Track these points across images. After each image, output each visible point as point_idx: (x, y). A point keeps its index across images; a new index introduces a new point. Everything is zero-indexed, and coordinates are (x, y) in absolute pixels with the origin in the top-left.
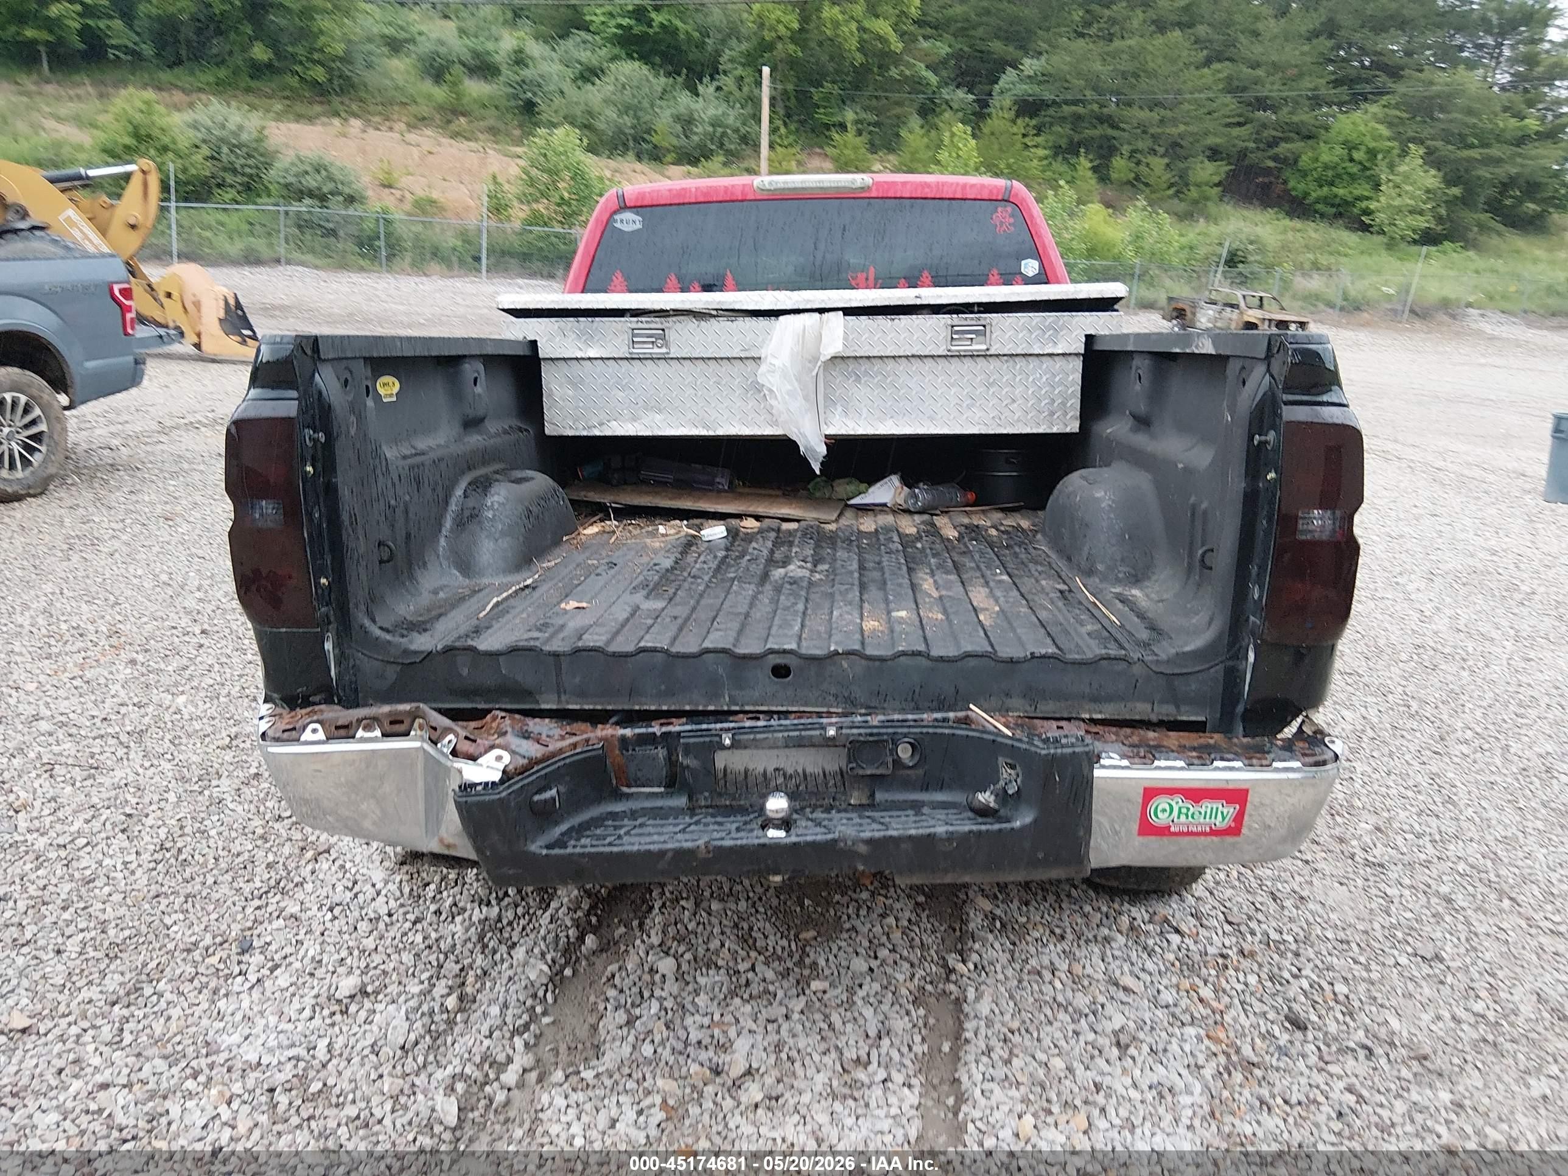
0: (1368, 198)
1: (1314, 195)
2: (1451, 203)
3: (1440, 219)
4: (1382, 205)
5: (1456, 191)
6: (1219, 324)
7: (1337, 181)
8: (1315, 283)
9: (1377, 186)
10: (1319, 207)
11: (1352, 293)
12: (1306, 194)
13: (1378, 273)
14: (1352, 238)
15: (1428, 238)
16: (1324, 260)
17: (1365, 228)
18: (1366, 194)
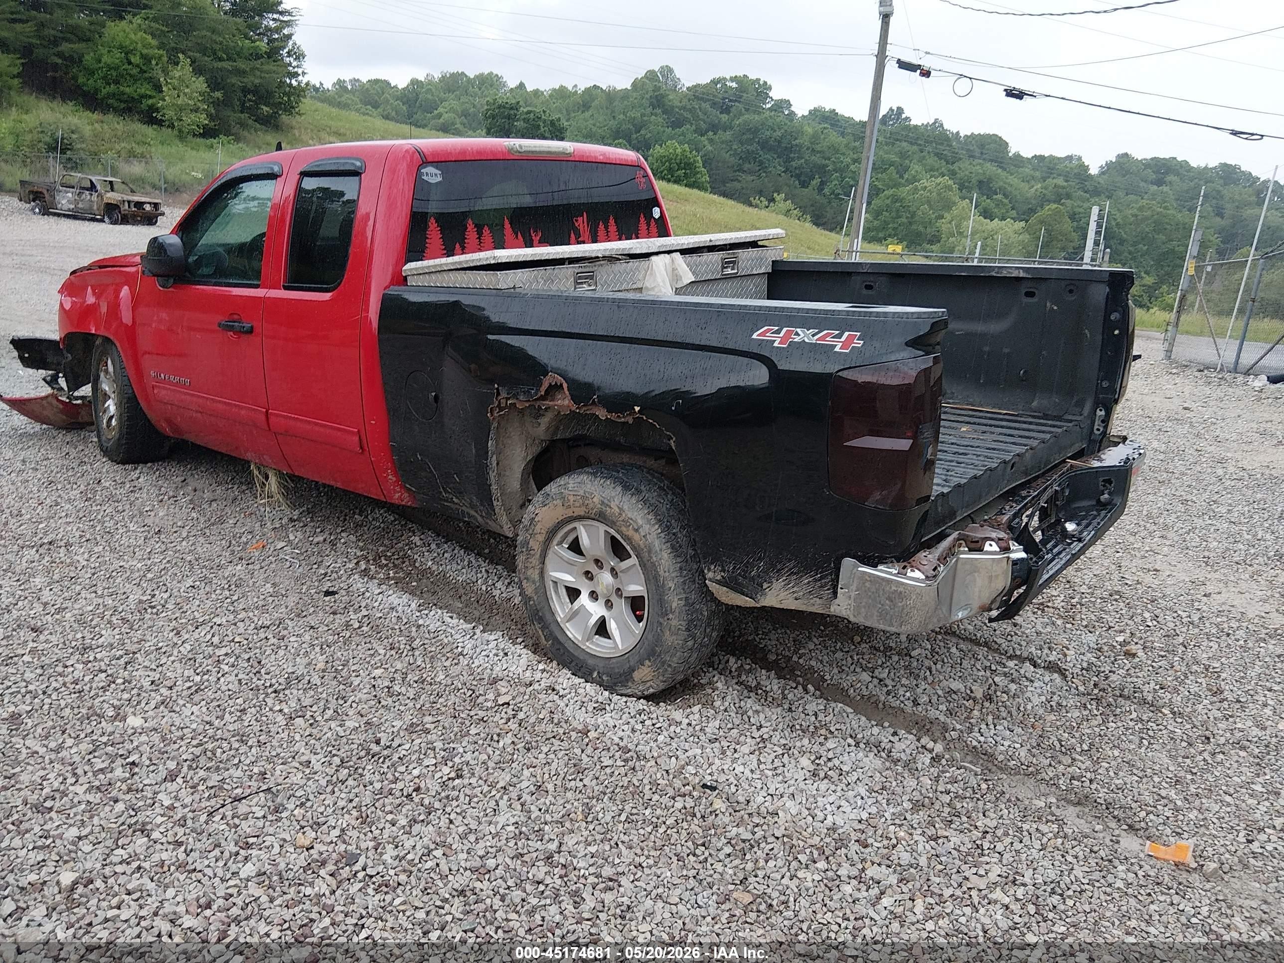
0: (150, 97)
1: (104, 91)
2: (216, 103)
3: (210, 117)
4: (168, 101)
5: (218, 94)
6: (80, 206)
7: (122, 80)
8: (137, 169)
9: (158, 88)
10: (110, 101)
11: (170, 178)
12: (97, 91)
13: (182, 160)
14: (149, 131)
15: (208, 133)
16: (139, 150)
17: (160, 123)
18: (148, 93)
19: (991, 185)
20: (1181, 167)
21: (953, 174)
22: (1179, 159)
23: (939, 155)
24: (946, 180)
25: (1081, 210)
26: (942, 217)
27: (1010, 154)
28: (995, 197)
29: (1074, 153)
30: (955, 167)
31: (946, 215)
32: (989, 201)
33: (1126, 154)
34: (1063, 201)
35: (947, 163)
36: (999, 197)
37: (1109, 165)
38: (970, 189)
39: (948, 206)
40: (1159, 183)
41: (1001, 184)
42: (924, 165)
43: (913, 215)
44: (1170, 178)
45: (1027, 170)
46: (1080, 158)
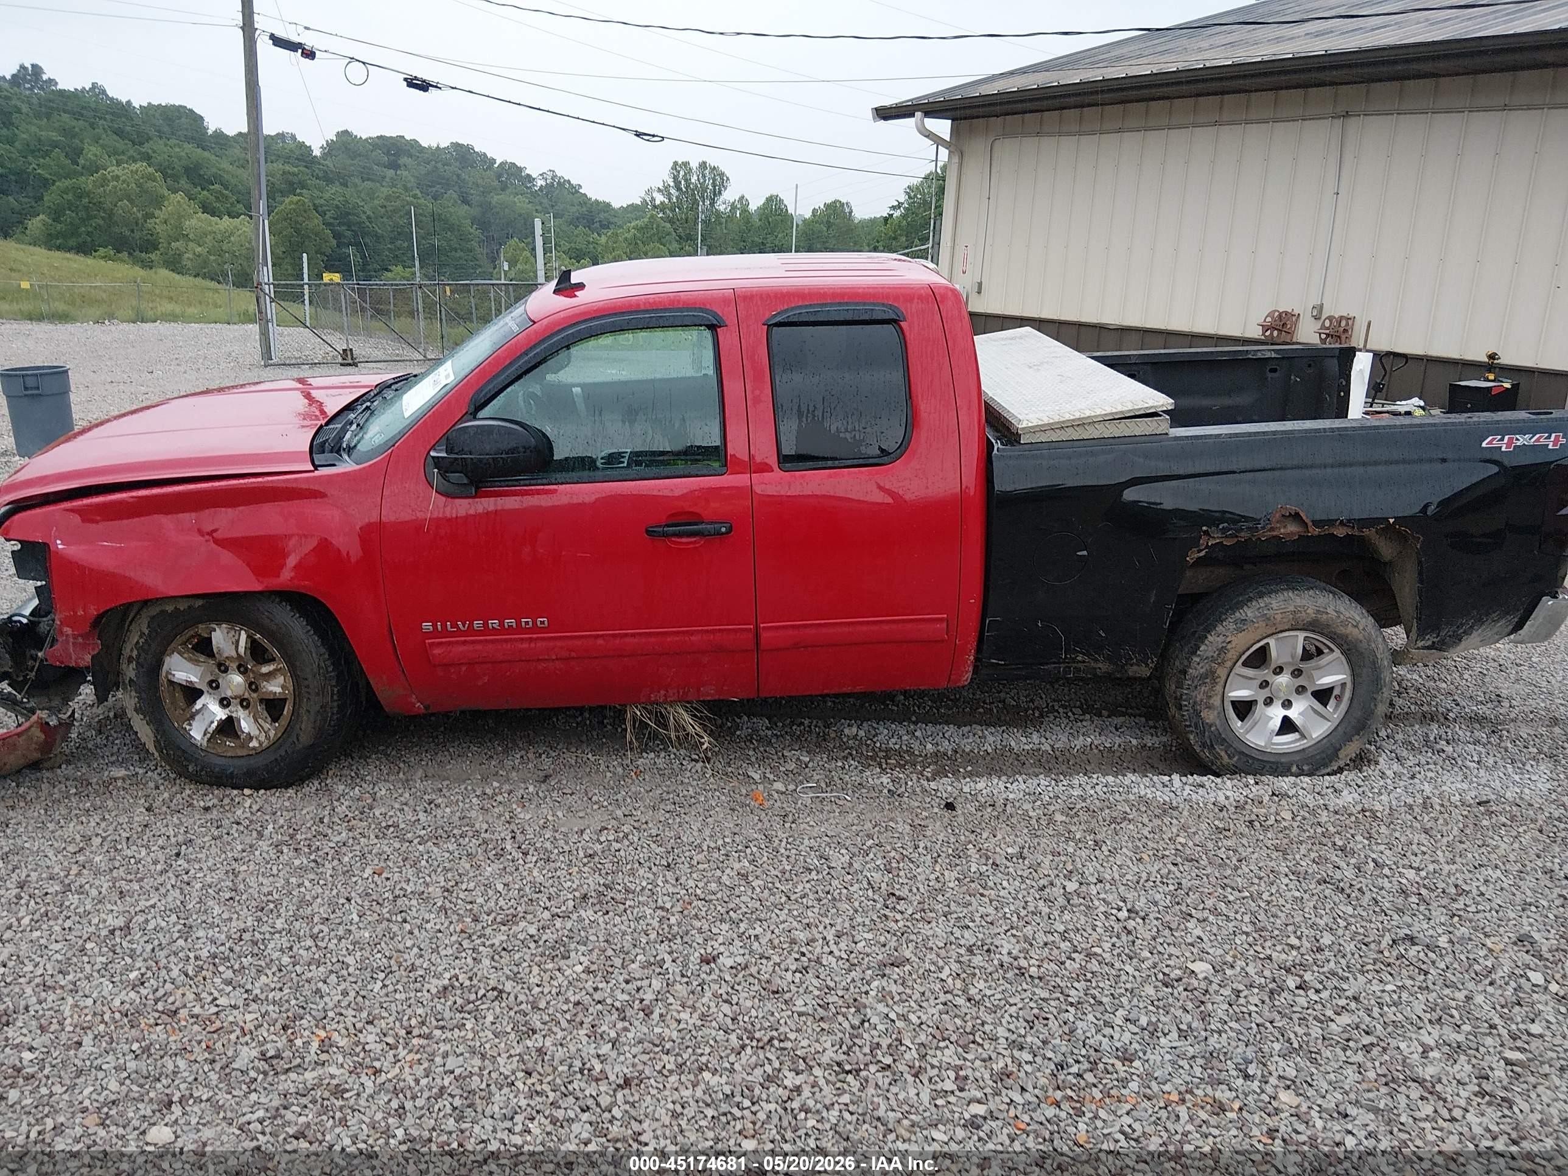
19: (202, 173)
20: (412, 147)
21: (147, 158)
22: (408, 138)
23: (119, 133)
24: (141, 166)
25: (322, 201)
26: (152, 216)
27: (210, 132)
28: (212, 187)
29: (286, 131)
30: (146, 148)
31: (157, 213)
32: (205, 192)
33: (346, 131)
34: (298, 191)
35: (134, 144)
36: (217, 187)
37: (331, 145)
38: (176, 178)
39: (158, 201)
40: (395, 166)
41: (214, 170)
42: (103, 147)
43: (111, 214)
44: (404, 160)
45: (237, 151)
46: (293, 137)
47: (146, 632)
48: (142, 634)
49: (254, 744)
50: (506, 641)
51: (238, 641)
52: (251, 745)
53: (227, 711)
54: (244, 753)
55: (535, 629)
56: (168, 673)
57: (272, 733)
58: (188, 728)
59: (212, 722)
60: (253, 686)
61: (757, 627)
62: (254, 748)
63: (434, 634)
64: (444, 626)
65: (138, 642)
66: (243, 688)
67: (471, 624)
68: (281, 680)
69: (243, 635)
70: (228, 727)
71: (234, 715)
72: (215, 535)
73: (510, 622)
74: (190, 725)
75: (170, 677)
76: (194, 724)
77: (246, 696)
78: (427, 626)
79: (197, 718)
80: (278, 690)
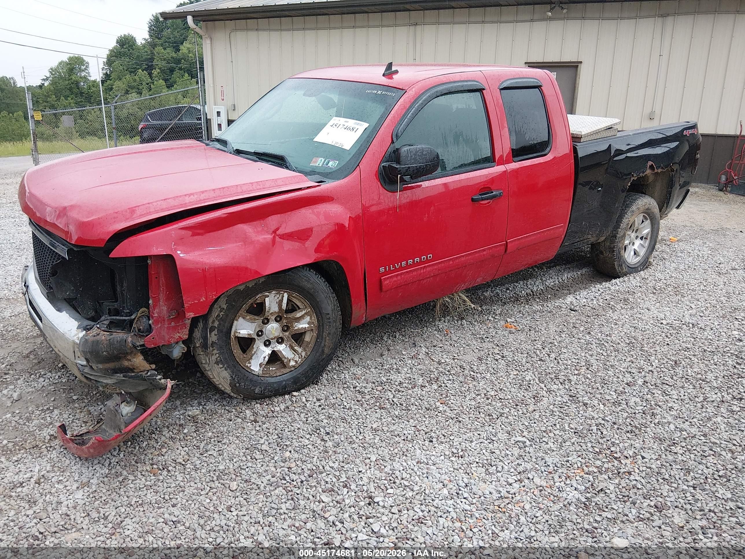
47: (225, 307)
48: (222, 309)
49: (292, 363)
50: (415, 270)
51: (282, 300)
52: (291, 364)
53: (270, 348)
54: (288, 370)
55: (428, 261)
56: (236, 332)
57: (303, 354)
58: (249, 365)
59: (265, 358)
60: (285, 328)
61: (507, 242)
62: (294, 366)
63: (386, 273)
64: (390, 268)
65: (218, 316)
66: (279, 331)
67: (401, 264)
68: (308, 319)
69: (286, 296)
70: (275, 357)
71: (275, 349)
72: (278, 232)
73: (417, 259)
74: (250, 363)
75: (237, 334)
76: (252, 361)
77: (281, 335)
78: (382, 270)
79: (253, 357)
80: (307, 326)
